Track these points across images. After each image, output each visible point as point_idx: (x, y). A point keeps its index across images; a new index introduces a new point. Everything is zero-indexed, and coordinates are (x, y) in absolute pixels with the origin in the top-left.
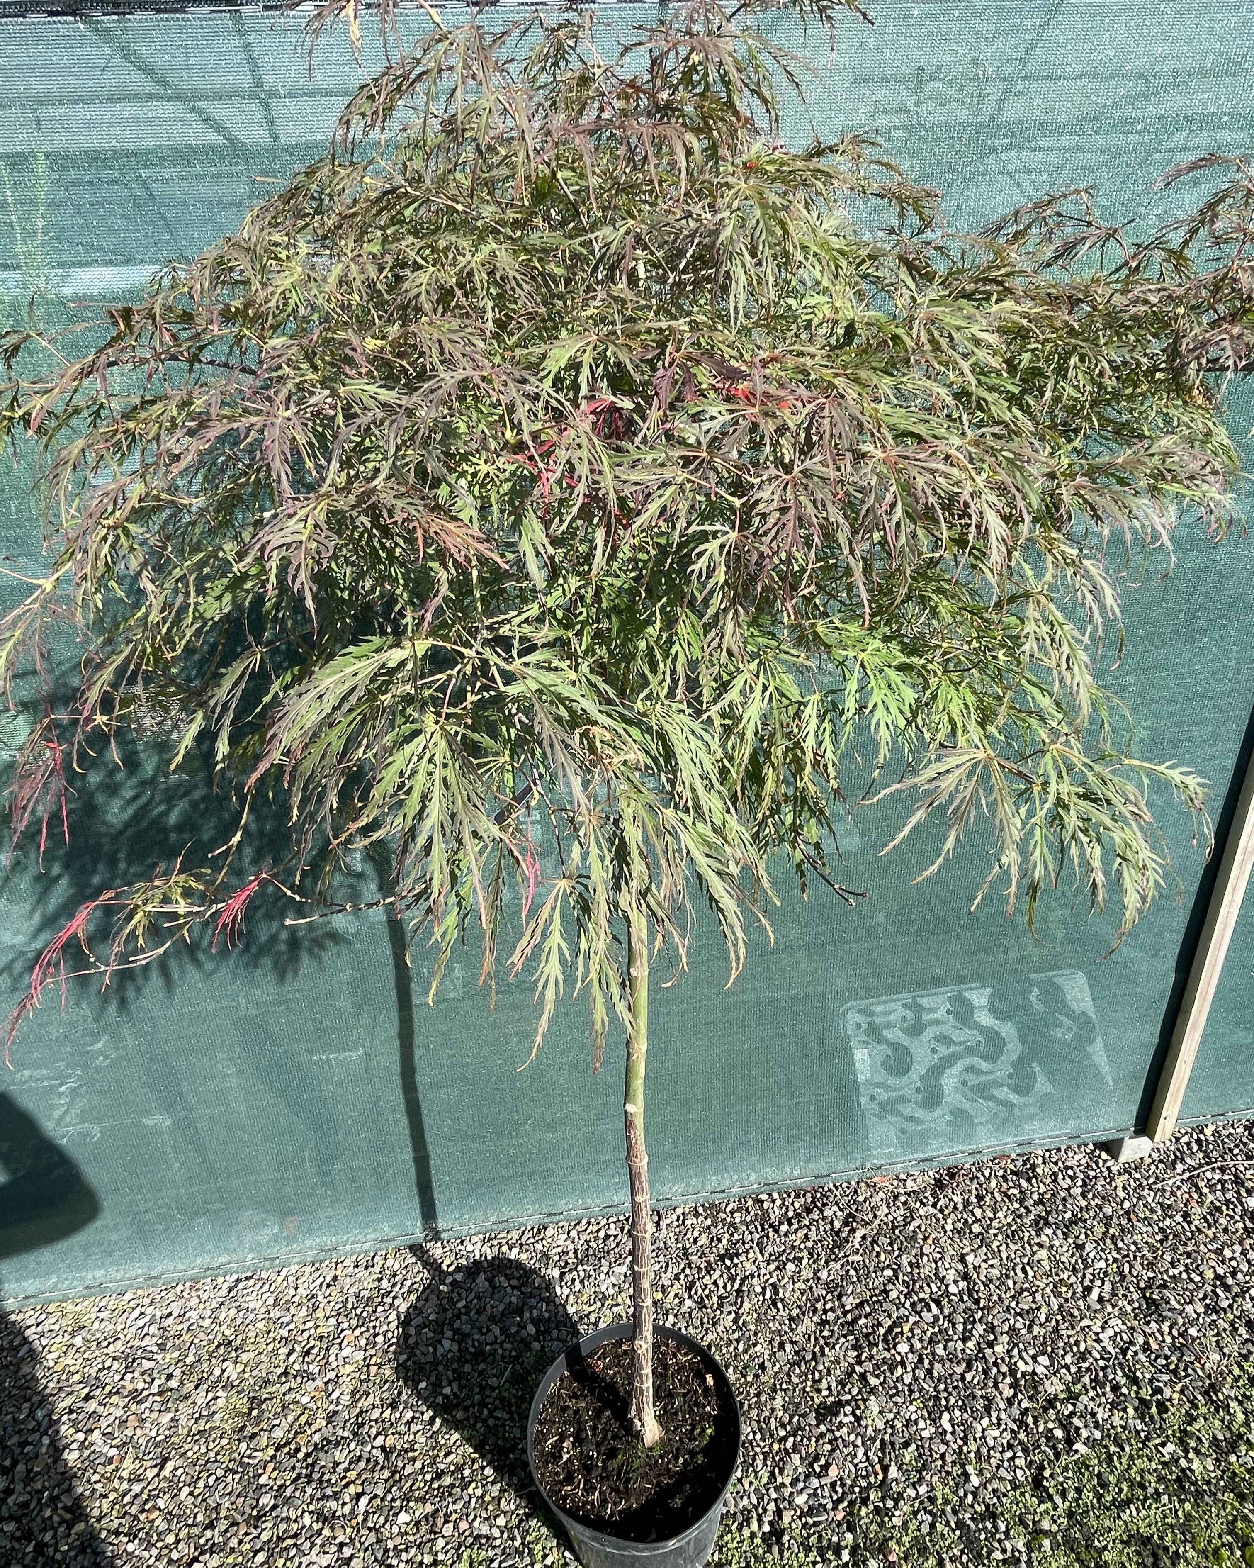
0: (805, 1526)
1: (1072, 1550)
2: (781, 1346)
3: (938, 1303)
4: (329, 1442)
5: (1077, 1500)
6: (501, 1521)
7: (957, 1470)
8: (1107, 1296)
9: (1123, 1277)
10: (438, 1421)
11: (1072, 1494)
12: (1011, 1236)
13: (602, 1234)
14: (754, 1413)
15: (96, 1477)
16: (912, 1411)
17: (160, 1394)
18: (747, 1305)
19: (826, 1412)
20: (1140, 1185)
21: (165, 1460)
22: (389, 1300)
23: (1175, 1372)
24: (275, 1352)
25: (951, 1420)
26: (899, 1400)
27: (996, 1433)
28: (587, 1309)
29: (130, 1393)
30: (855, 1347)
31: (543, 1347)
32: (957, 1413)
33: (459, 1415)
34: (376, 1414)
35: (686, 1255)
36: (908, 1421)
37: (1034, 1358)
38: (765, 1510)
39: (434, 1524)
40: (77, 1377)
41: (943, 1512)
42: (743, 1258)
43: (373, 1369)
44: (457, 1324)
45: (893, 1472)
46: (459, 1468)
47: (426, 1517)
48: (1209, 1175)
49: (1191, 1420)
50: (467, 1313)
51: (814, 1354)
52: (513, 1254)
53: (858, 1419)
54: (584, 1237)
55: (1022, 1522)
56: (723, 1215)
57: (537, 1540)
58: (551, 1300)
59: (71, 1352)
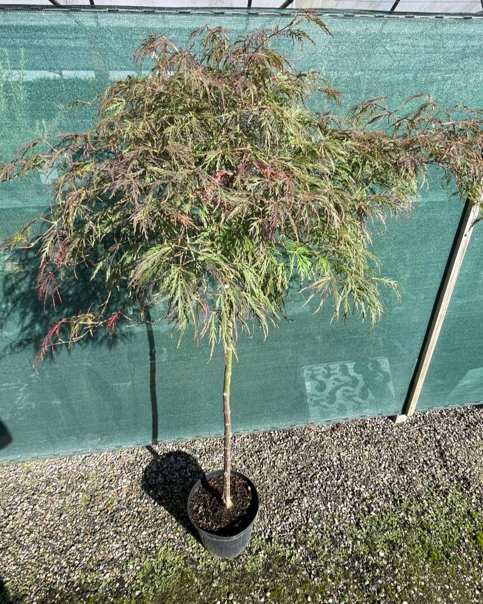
0: (279, 536)
1: (367, 544)
2: (275, 481)
3: (329, 468)
4: (118, 509)
5: (370, 529)
6: (178, 534)
7: (331, 520)
8: (386, 467)
9: (393, 460)
10: (156, 504)
11: (368, 528)
12: (356, 446)
13: (215, 444)
14: (265, 502)
15: (37, 520)
16: (318, 502)
17: (59, 493)
18: (264, 468)
19: (289, 502)
20: (402, 431)
21: (61, 515)
22: (139, 464)
23: (407, 491)
24: (99, 480)
25: (331, 505)
26: (314, 498)
27: (346, 509)
28: (208, 468)
29: (48, 493)
30: (300, 482)
31: (193, 480)
32: (333, 502)
33: (164, 501)
34: (135, 501)
35: (244, 450)
36: (316, 505)
37: (360, 486)
38: (267, 532)
39: (155, 535)
40: (29, 488)
41: (326, 533)
42: (264, 452)
43: (134, 486)
44: (163, 472)
45: (310, 520)
46: (163, 518)
47: (152, 533)
48: (425, 428)
49: (410, 505)
50: (167, 469)
51: (286, 484)
52: (183, 450)
53: (299, 504)
54: (208, 445)
55: (351, 536)
56: (257, 438)
57: (190, 540)
58: (197, 465)
59: (27, 480)
